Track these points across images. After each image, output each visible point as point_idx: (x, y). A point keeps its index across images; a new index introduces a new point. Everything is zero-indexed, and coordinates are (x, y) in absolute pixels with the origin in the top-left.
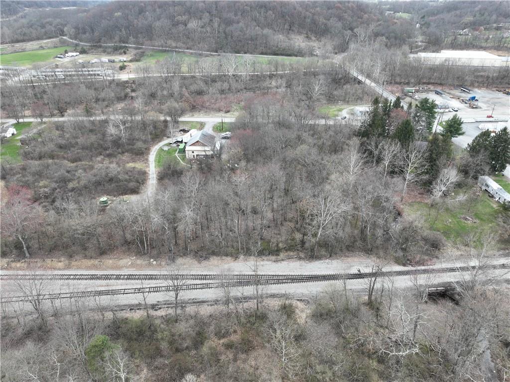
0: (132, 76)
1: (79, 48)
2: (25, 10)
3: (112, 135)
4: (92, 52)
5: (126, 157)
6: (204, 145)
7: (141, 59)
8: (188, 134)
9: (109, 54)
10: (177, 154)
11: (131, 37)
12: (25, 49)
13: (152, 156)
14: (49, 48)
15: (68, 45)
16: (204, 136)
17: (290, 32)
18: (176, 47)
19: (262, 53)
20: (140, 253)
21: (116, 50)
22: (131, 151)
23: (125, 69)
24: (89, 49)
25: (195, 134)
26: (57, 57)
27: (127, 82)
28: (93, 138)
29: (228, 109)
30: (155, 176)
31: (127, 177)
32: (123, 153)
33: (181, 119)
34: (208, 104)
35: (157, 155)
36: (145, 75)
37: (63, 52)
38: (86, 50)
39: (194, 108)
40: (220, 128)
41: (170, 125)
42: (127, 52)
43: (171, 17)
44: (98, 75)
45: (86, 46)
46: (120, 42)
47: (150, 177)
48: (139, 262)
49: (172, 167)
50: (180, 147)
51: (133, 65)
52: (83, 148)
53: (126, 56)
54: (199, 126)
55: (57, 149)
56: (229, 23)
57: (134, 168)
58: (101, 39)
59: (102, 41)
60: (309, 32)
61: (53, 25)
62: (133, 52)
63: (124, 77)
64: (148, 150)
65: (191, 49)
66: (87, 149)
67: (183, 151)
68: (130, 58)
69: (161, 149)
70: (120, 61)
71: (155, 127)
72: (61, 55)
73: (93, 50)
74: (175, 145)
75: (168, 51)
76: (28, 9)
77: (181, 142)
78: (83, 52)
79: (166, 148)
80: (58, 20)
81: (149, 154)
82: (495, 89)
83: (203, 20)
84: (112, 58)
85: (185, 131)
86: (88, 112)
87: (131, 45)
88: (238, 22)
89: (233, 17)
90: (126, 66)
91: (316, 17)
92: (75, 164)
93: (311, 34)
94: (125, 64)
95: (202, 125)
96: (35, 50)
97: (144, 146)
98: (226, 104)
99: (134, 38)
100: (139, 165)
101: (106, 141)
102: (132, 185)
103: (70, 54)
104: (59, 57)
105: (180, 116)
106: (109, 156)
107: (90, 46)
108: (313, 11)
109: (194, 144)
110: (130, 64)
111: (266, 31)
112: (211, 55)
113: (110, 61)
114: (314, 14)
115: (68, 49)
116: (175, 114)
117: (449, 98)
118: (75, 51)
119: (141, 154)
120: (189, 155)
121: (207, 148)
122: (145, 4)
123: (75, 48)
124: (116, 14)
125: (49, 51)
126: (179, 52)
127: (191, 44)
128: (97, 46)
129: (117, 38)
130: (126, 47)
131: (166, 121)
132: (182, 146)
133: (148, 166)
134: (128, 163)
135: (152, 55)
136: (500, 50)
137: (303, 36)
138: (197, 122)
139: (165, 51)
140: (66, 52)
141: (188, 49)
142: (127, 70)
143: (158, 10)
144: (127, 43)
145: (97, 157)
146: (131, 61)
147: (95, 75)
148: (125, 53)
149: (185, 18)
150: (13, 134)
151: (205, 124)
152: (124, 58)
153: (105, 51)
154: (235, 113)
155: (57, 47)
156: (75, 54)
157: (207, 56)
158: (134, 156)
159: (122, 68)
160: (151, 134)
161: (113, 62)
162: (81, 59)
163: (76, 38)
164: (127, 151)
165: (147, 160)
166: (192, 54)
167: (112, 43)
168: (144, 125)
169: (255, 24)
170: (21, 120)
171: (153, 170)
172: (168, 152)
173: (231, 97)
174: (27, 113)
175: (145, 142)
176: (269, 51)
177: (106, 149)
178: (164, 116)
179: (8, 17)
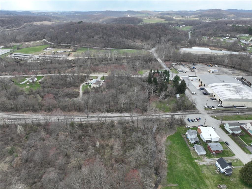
0: (73, 58)
1: (52, 46)
2: (24, 24)
3: (68, 81)
4: (57, 48)
5: (73, 87)
6: (96, 84)
7: (76, 51)
8: (92, 80)
9: (63, 48)
10: (88, 87)
11: (72, 42)
12: (31, 46)
13: (81, 88)
14: (40, 46)
15: (47, 44)
16: (97, 81)
17: (135, 38)
18: (89, 46)
19: (122, 48)
20: (78, 111)
21: (67, 47)
22: (74, 86)
23: (70, 55)
24: (56, 46)
25: (94, 80)
26: (44, 50)
27: (71, 61)
28: (62, 82)
29: (107, 71)
30: (82, 93)
31: (74, 93)
32: (72, 86)
33: (91, 75)
34: (100, 69)
35: (82, 87)
36: (78, 58)
37: (46, 48)
38: (55, 46)
39: (95, 71)
40: (102, 78)
41: (87, 77)
42: (71, 48)
43: (88, 34)
44: (60, 58)
45: (55, 45)
46: (68, 44)
47: (81, 93)
48: (78, 113)
49: (87, 90)
50: (89, 85)
51: (73, 54)
52: (60, 85)
53: (70, 49)
54: (96, 78)
55: (51, 85)
56: (110, 36)
57: (76, 91)
58: (60, 42)
59: (61, 43)
60: (143, 38)
61: (40, 34)
62: (73, 48)
63: (70, 58)
64: (80, 86)
65: (95, 47)
66: (61, 85)
67: (90, 86)
68: (72, 50)
69: (84, 85)
70: (68, 52)
71: (82, 78)
72: (45, 49)
73: (57, 47)
74: (88, 84)
75: (86, 47)
76: (26, 23)
77: (90, 83)
78: (54, 47)
79: (85, 85)
80: (42, 32)
81: (80, 87)
82: (205, 64)
83: (100, 35)
84: (65, 50)
85: (91, 79)
86: (59, 73)
87: (72, 45)
88: (114, 36)
89: (112, 34)
90: (70, 54)
91: (145, 33)
92: (58, 90)
93: (144, 39)
94: (70, 53)
95: (97, 77)
96: (35, 46)
97: (78, 84)
98: (106, 69)
99: (73, 42)
100: (77, 90)
101: (66, 83)
102: (75, 95)
103: (49, 48)
104: (45, 50)
105: (90, 74)
106: (68, 87)
107: (56, 45)
108: (144, 30)
109: (94, 84)
110: (72, 53)
111: (124, 39)
112: (103, 49)
113: (64, 52)
114: (145, 31)
115: (48, 46)
116: (88, 73)
117: (186, 67)
118: (51, 47)
119: (78, 87)
120: (92, 87)
121: (97, 85)
122: (78, 28)
123: (51, 46)
124: (66, 33)
125: (40, 47)
126: (90, 48)
127: (95, 44)
128: (59, 45)
129: (67, 42)
130: (70, 45)
131: (85, 76)
132: (90, 84)
133: (80, 90)
134: (74, 89)
135: (80, 49)
136: (215, 47)
137: (140, 40)
138: (96, 76)
139: (85, 47)
140: (47, 48)
141: (94, 46)
142: (71, 56)
143: (82, 31)
144: (71, 44)
145: (64, 87)
146: (72, 52)
147: (59, 58)
148: (70, 48)
149: (93, 34)
150: (36, 80)
151: (98, 77)
152: (69, 50)
153: (62, 47)
154: (109, 73)
155: (43, 45)
156: (50, 48)
157: (101, 49)
158: (75, 87)
159: (69, 55)
160: (80, 80)
161: (66, 52)
162: (54, 50)
163: (50, 41)
164: (73, 86)
165: (79, 88)
166: (95, 48)
167: (65, 44)
168: (78, 77)
169: (120, 36)
170: (37, 75)
171: (81, 92)
172: (86, 86)
173: (108, 67)
174: (39, 73)
175: (78, 83)
176: (125, 47)
177: (67, 85)
178: (85, 74)
179: (17, 27)
